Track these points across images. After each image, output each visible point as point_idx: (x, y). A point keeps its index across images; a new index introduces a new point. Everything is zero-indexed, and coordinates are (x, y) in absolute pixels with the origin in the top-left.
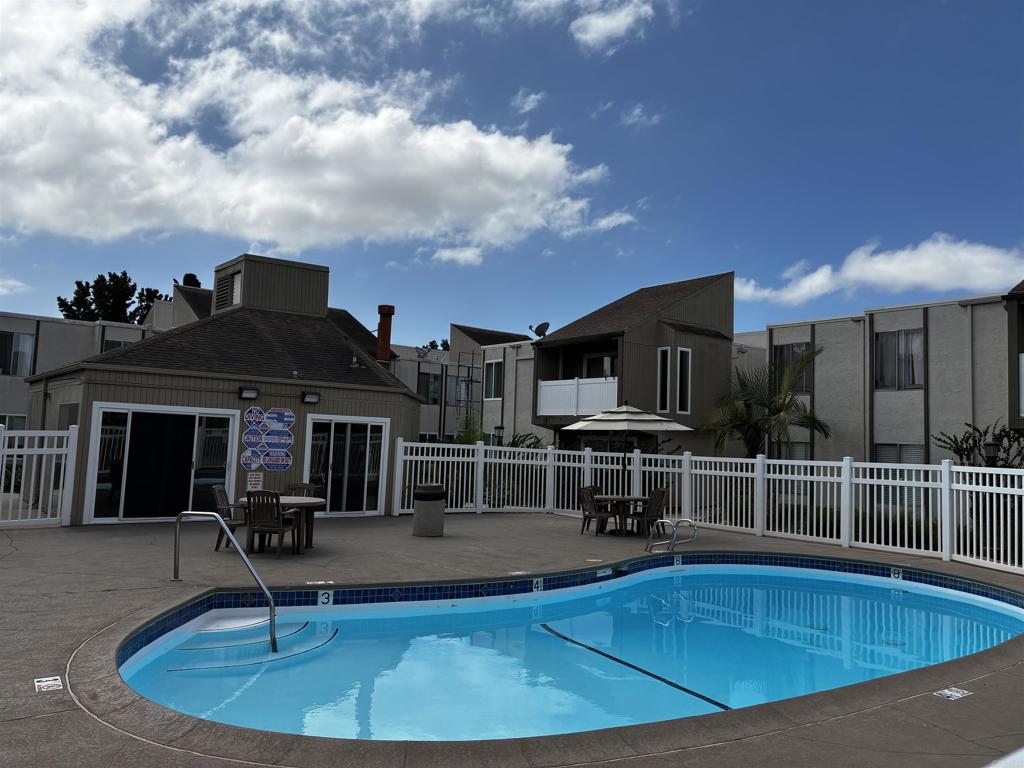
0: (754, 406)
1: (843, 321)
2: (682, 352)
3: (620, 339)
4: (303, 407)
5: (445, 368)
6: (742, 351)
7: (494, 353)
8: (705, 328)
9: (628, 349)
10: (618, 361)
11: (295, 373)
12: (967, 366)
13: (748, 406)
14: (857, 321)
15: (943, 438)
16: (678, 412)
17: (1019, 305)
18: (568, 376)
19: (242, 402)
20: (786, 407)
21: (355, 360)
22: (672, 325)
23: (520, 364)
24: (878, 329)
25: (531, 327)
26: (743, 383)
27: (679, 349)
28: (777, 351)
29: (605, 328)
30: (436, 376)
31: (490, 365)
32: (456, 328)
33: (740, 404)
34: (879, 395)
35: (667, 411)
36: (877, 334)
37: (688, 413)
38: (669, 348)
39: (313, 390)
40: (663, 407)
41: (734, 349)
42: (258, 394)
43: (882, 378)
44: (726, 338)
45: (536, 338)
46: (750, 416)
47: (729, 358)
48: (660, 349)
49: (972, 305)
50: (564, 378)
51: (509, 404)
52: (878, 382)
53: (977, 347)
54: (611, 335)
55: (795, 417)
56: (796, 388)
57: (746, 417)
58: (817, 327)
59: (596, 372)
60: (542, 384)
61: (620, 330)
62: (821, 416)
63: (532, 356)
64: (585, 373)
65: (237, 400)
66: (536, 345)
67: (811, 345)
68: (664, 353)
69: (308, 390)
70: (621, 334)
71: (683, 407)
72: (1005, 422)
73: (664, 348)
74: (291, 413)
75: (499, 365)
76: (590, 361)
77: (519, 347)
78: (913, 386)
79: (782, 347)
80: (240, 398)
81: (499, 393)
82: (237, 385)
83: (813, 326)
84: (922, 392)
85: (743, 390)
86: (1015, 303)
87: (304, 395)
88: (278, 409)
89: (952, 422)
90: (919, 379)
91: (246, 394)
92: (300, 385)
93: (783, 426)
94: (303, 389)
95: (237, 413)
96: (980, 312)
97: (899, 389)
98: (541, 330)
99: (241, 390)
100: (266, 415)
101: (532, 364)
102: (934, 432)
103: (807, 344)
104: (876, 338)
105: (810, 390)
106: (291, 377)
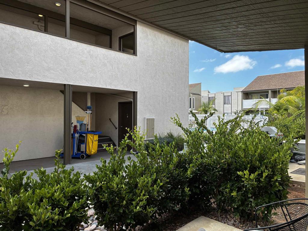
2: (193, 98)
8: (197, 93)
12: (237, 101)
13: (205, 108)
14: (222, 93)
16: (193, 109)
20: (211, 108)
22: (192, 93)
26: (204, 104)
28: (209, 98)
34: (225, 105)
35: (191, 108)
41: (202, 97)
44: (200, 95)
47: (201, 99)
49: (237, 92)
52: (224, 103)
53: (238, 98)
56: (212, 104)
62: (216, 109)
67: (215, 97)
68: (190, 98)
78: (230, 104)
83: (215, 94)
86: (242, 92)
89: (234, 109)
90: (230, 103)
93: (211, 110)
96: (239, 93)
97: (228, 104)
102: (232, 111)
104: (224, 96)
105: (215, 104)
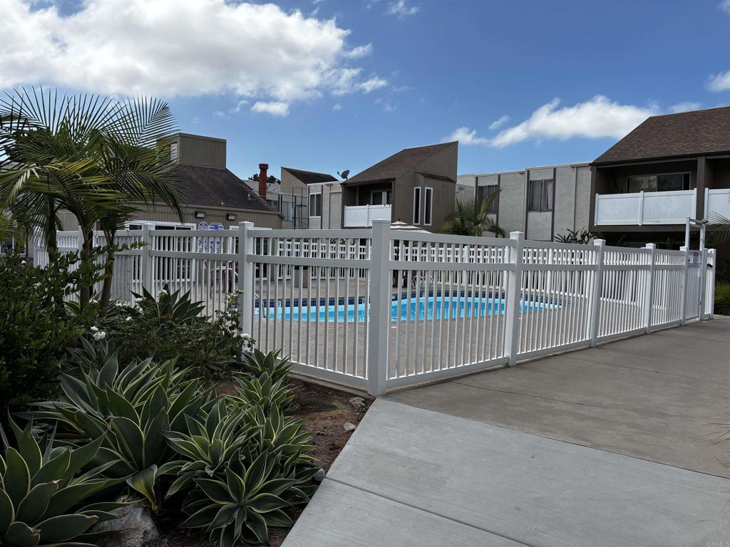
0: (466, 221)
1: (515, 173)
2: (427, 190)
3: (393, 182)
4: (227, 221)
5: (280, 197)
6: (461, 188)
7: (315, 188)
8: (441, 175)
9: (398, 188)
10: (392, 195)
11: (222, 203)
12: (573, 199)
13: (462, 221)
14: (522, 173)
15: (559, 237)
16: (425, 224)
17: (597, 169)
18: (362, 203)
19: (197, 220)
20: (482, 221)
21: (249, 195)
22: (422, 174)
23: (333, 196)
24: (532, 179)
25: (338, 173)
26: (460, 208)
27: (426, 188)
28: (480, 190)
29: (384, 175)
30: (275, 202)
31: (313, 196)
32: (284, 169)
33: (458, 220)
34: (530, 214)
35: (419, 224)
36: (531, 182)
37: (430, 225)
38: (420, 188)
39: (232, 213)
40: (417, 221)
41: (457, 187)
42: (205, 215)
43: (532, 205)
44: (452, 181)
45: (342, 180)
46: (463, 226)
47: (453, 193)
48: (415, 188)
49: (577, 167)
50: (359, 205)
51: (326, 220)
52: (530, 208)
53: (578, 190)
54: (388, 180)
55: (486, 228)
56: (488, 211)
57: (461, 227)
58: (501, 177)
59: (377, 201)
60: (347, 208)
61: (393, 177)
62: (501, 226)
63: (341, 191)
64: (372, 202)
65: (194, 219)
66: (343, 184)
67: (498, 186)
68: (418, 190)
69: (229, 213)
70: (394, 179)
71: (427, 222)
72: (587, 229)
73: (418, 188)
74: (221, 225)
75: (319, 196)
76: (374, 194)
77: (331, 185)
78: (547, 210)
79: (482, 187)
80: (196, 217)
81: (319, 213)
82: (194, 210)
83: (499, 176)
84: (551, 213)
85: (461, 212)
86: (595, 167)
87: (228, 215)
88: (215, 223)
89: (563, 230)
90: (550, 207)
91: (199, 216)
92: (226, 210)
94: (227, 212)
95: (195, 225)
96: (581, 171)
97: (540, 211)
98: (345, 175)
99: (196, 213)
100: (209, 226)
101: (340, 196)
102: (555, 235)
103: (496, 186)
104: (531, 184)
105: (497, 212)
106: (220, 206)
